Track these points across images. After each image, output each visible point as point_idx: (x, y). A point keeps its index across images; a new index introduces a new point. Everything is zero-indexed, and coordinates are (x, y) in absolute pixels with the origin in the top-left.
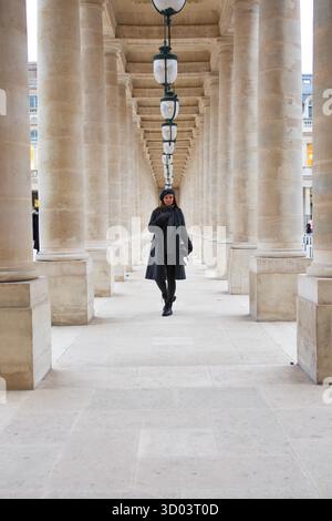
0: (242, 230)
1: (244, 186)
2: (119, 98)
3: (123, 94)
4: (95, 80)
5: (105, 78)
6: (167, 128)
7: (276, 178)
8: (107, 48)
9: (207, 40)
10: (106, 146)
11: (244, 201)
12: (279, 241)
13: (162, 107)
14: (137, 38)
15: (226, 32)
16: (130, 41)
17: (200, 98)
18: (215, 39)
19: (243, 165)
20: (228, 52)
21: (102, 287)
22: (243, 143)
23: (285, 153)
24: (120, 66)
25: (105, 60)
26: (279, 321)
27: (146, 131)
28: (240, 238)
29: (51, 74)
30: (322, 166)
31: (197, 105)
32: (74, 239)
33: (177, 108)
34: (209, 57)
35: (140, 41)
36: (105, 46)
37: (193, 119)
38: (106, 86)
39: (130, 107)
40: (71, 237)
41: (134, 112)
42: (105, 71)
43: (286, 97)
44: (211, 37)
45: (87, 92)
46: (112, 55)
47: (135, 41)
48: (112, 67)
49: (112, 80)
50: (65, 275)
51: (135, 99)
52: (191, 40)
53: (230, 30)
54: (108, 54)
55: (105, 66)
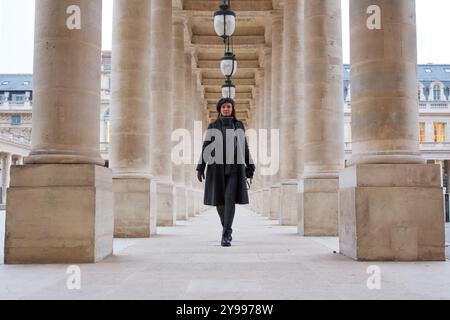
0: (291, 167)
1: (293, 129)
2: (185, 65)
3: (188, 61)
4: (163, 37)
5: (173, 43)
6: (227, 89)
7: (320, 108)
8: (174, 17)
9: (261, 13)
10: (172, 93)
11: (293, 142)
12: (324, 163)
13: (222, 65)
14: (201, 10)
15: (278, 5)
16: (196, 13)
17: (256, 70)
18: (269, 12)
19: (292, 111)
20: (279, 23)
21: (164, 217)
22: (292, 92)
23: (328, 86)
24: (187, 37)
25: (173, 28)
26: (325, 235)
28: (290, 175)
29: (124, 17)
30: (359, 67)
32: (139, 160)
33: (235, 65)
34: (264, 31)
35: (204, 13)
36: (173, 16)
38: (174, 50)
39: (195, 76)
40: (137, 157)
41: (199, 82)
42: (173, 38)
43: (328, 39)
44: (264, 10)
45: (156, 46)
46: (179, 24)
47: (200, 12)
48: (179, 34)
49: (180, 45)
50: (130, 192)
51: (200, 70)
52: (248, 13)
53: (281, 4)
54: (176, 23)
55: (173, 33)
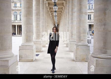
27: (51, 11)
31: (62, 8)
37: (61, 11)
